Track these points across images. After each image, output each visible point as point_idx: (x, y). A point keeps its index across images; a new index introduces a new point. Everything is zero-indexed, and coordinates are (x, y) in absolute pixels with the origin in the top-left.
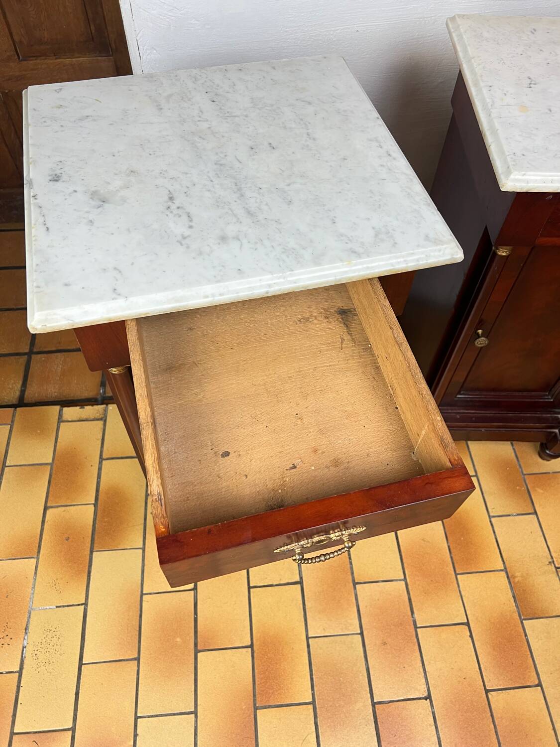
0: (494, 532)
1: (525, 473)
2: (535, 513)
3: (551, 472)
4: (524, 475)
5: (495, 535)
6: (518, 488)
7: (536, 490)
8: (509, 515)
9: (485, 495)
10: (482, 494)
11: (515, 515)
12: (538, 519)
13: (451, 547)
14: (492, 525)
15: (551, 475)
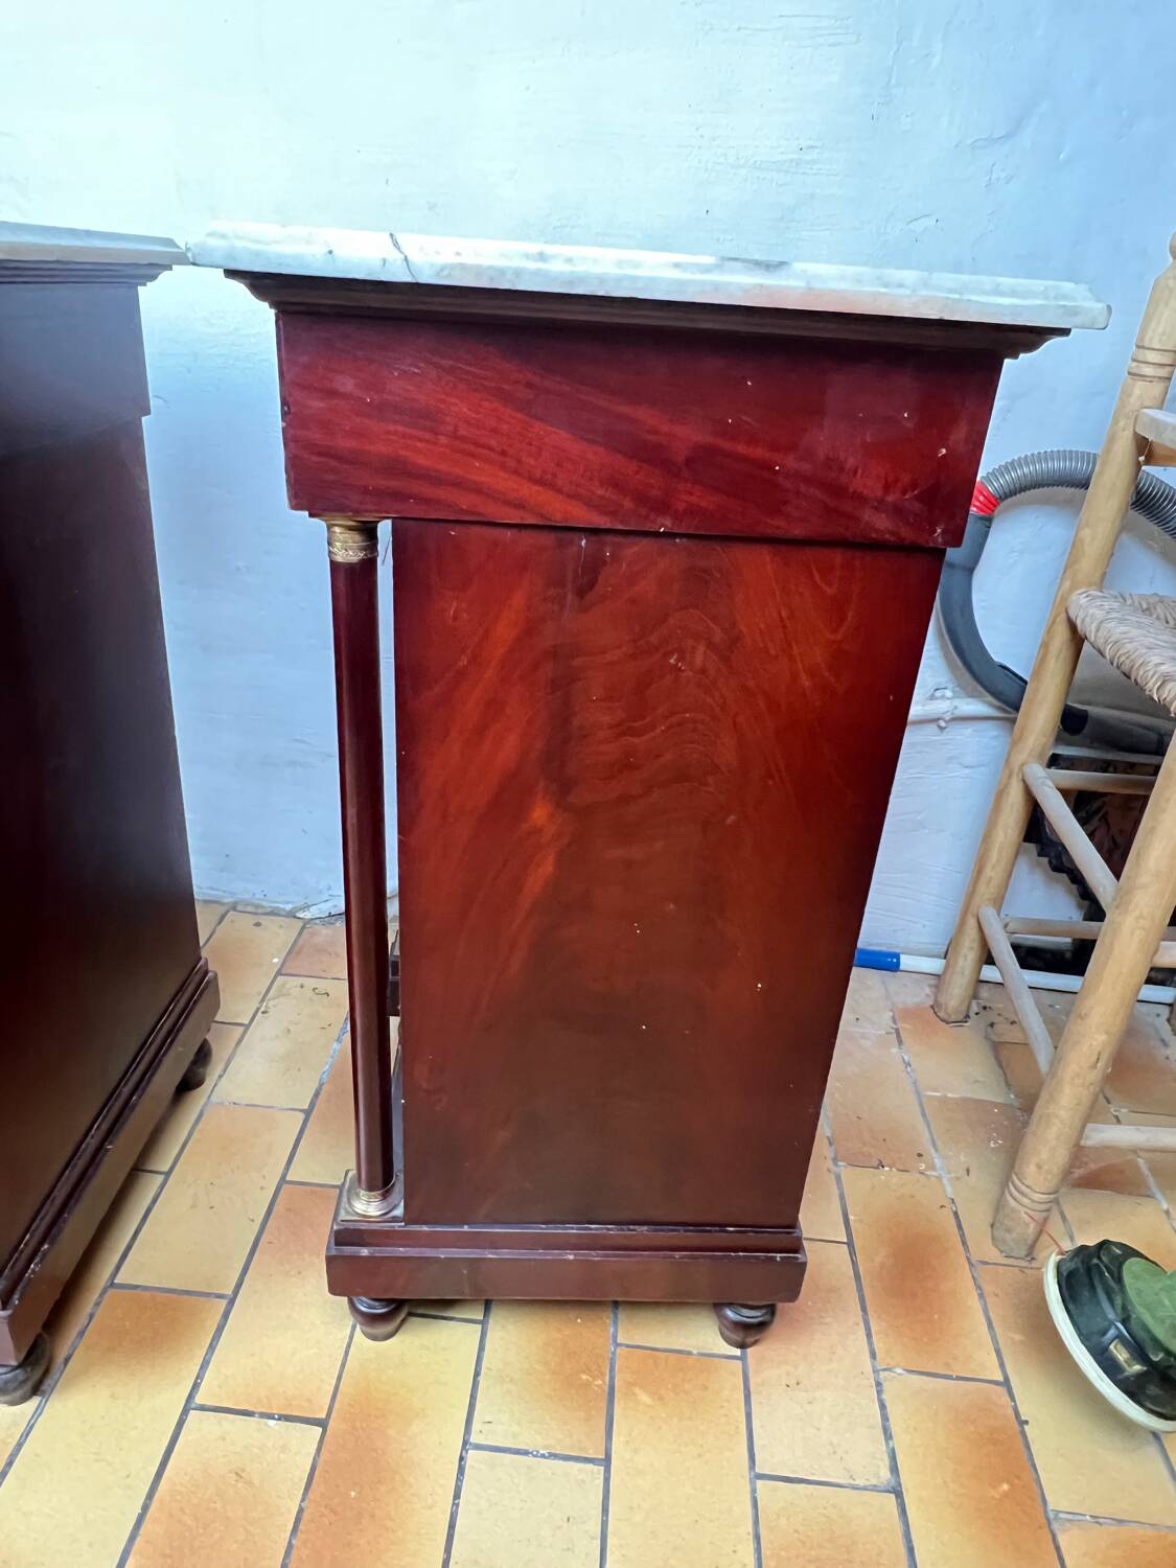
0: (457, 1496)
1: (619, 1341)
2: (607, 1462)
3: (695, 1352)
4: (618, 1345)
5: (455, 1505)
6: (584, 1377)
7: (634, 1394)
8: (526, 1453)
9: (481, 1379)
10: (477, 1374)
11: (543, 1456)
12: (607, 1480)
13: (306, 1516)
14: (461, 1470)
15: (691, 1360)
